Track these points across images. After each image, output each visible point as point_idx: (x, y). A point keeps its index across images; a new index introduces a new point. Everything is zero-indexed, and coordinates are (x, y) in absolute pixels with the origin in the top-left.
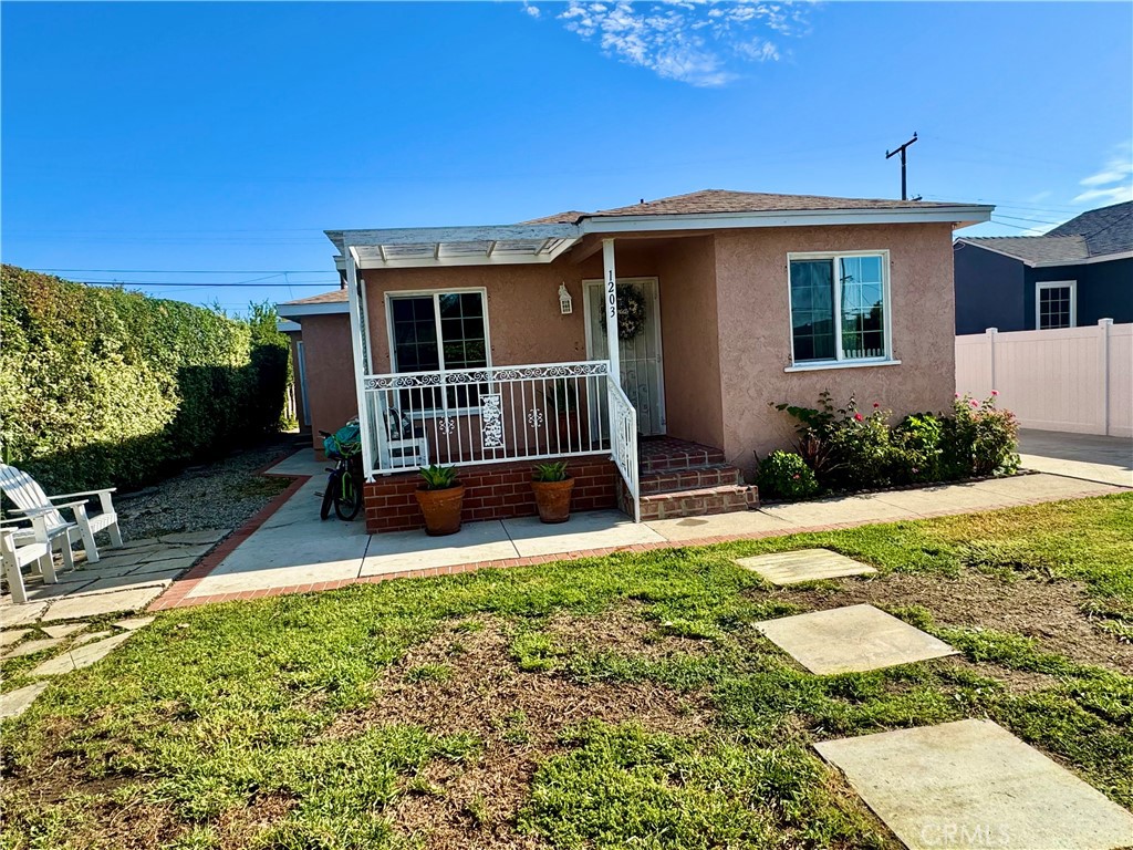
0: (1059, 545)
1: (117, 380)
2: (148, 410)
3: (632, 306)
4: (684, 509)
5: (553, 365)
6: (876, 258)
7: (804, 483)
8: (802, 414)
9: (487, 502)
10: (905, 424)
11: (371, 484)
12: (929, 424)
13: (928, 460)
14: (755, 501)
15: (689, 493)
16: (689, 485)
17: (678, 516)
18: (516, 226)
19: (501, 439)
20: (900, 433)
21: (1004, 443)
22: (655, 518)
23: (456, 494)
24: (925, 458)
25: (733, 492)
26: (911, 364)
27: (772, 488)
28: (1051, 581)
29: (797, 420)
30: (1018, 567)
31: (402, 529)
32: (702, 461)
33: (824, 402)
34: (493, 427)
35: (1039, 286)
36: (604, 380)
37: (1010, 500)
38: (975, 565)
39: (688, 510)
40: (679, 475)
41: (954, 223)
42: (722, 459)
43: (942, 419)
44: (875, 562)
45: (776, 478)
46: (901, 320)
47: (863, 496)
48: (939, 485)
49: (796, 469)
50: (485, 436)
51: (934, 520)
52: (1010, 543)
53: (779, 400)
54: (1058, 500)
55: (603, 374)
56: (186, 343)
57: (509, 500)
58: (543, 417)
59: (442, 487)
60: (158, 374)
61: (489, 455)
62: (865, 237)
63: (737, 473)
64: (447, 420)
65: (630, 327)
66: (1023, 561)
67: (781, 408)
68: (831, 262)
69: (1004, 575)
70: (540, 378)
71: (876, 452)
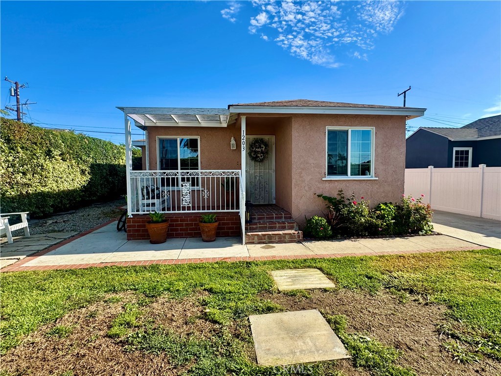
0: (439, 279)
1: (56, 167)
2: (73, 180)
3: (263, 147)
4: (267, 240)
5: (215, 171)
6: (369, 131)
7: (325, 232)
8: (329, 199)
9: (181, 230)
10: (378, 208)
11: (130, 218)
12: (390, 208)
13: (387, 225)
14: (301, 238)
15: (270, 233)
16: (273, 229)
17: (264, 243)
18: (201, 109)
19: (190, 202)
20: (373, 212)
21: (425, 219)
22: (253, 243)
23: (164, 225)
24: (385, 224)
25: (291, 234)
26: (383, 180)
27: (310, 233)
28: (427, 304)
29: (327, 202)
30: (411, 292)
31: (143, 239)
32: (281, 218)
33: (340, 195)
34: (186, 197)
35: (455, 149)
36: (237, 179)
37: (423, 248)
38: (389, 288)
39: (268, 241)
40: (268, 224)
41: (407, 116)
42: (290, 218)
43: (396, 206)
44: (336, 281)
45: (312, 228)
46: (379, 159)
47: (353, 240)
48: (392, 237)
49: (322, 225)
50: (183, 201)
51: (380, 257)
52: (412, 275)
53: (318, 193)
54: (446, 251)
55: (238, 176)
56: (96, 154)
57: (191, 229)
58: (209, 194)
59: (157, 222)
60: (80, 166)
61: (184, 209)
62: (363, 121)
63: (295, 225)
64: (166, 192)
65: (261, 156)
66: (415, 288)
67: (319, 196)
68: (347, 132)
69: (401, 297)
70: (208, 176)
71: (361, 220)
